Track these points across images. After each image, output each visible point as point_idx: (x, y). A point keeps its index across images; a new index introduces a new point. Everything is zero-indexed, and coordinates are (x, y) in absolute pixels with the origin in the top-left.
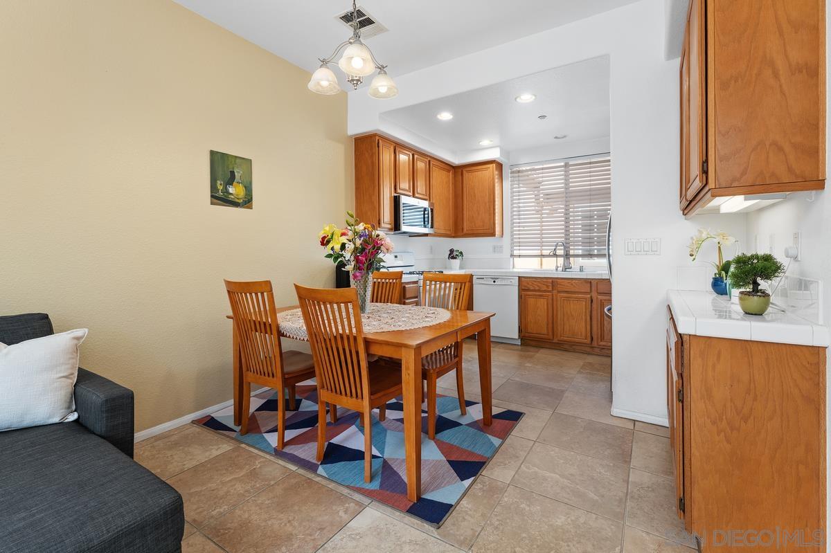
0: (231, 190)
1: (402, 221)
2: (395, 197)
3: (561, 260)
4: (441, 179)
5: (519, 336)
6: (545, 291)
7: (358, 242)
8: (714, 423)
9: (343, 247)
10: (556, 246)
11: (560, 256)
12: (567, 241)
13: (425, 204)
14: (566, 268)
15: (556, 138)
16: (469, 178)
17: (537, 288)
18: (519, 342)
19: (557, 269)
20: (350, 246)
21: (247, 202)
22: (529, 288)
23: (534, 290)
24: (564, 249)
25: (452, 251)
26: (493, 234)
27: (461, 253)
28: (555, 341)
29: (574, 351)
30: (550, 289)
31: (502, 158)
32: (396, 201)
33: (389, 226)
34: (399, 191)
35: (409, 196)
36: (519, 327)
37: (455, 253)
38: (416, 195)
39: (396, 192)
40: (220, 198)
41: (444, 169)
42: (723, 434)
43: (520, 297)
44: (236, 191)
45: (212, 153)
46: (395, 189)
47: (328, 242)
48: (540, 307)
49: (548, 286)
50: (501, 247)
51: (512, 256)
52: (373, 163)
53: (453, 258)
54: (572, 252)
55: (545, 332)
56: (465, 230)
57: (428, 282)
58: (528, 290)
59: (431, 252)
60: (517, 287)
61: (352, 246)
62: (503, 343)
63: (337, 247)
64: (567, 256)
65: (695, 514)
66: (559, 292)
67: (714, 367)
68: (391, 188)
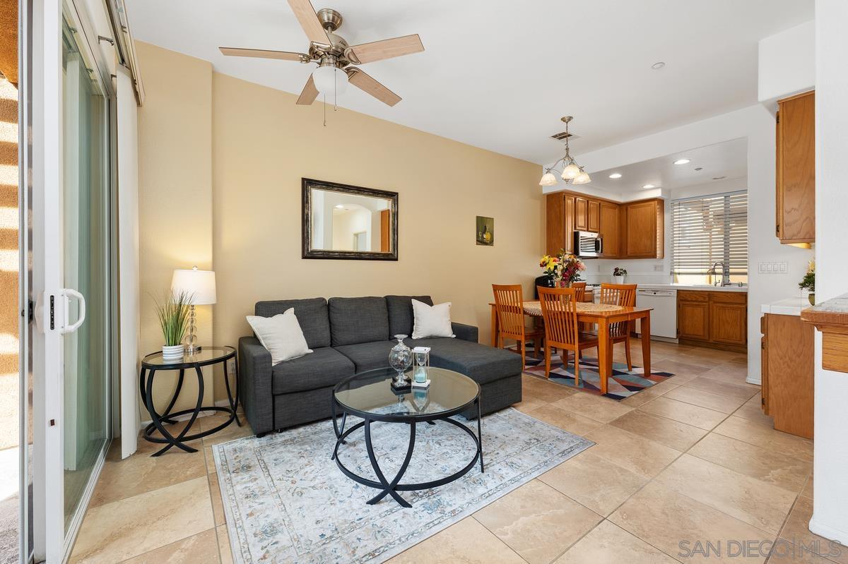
0: (485, 236)
1: (580, 248)
2: (575, 233)
3: (720, 278)
4: (609, 216)
5: (677, 337)
6: (701, 302)
7: (565, 265)
8: (781, 358)
9: (556, 267)
10: (716, 265)
11: (719, 274)
12: (726, 261)
13: (595, 235)
14: (724, 284)
15: (715, 179)
16: (632, 212)
17: (694, 299)
18: (677, 341)
19: (715, 285)
20: (560, 267)
21: (491, 243)
22: (686, 298)
23: (692, 301)
24: (723, 269)
25: (617, 270)
26: (654, 256)
27: (625, 271)
28: (711, 341)
29: (729, 350)
30: (707, 300)
31: (663, 197)
32: (576, 235)
33: (570, 253)
34: (577, 228)
35: (584, 231)
36: (677, 330)
37: (619, 271)
38: (590, 229)
39: (575, 229)
40: (481, 241)
41: (611, 208)
42: (786, 364)
43: (678, 306)
44: (487, 236)
45: (477, 217)
46: (575, 227)
47: (546, 265)
48: (697, 315)
49: (705, 298)
50: (662, 266)
51: (672, 273)
52: (560, 211)
53: (618, 275)
54: (731, 271)
55: (701, 333)
56: (629, 253)
57: (605, 290)
58: (686, 300)
59: (599, 271)
60: (676, 298)
61: (561, 267)
62: (663, 341)
63: (552, 268)
64: (726, 274)
65: (770, 405)
66: (715, 302)
67: (781, 330)
68: (572, 227)
